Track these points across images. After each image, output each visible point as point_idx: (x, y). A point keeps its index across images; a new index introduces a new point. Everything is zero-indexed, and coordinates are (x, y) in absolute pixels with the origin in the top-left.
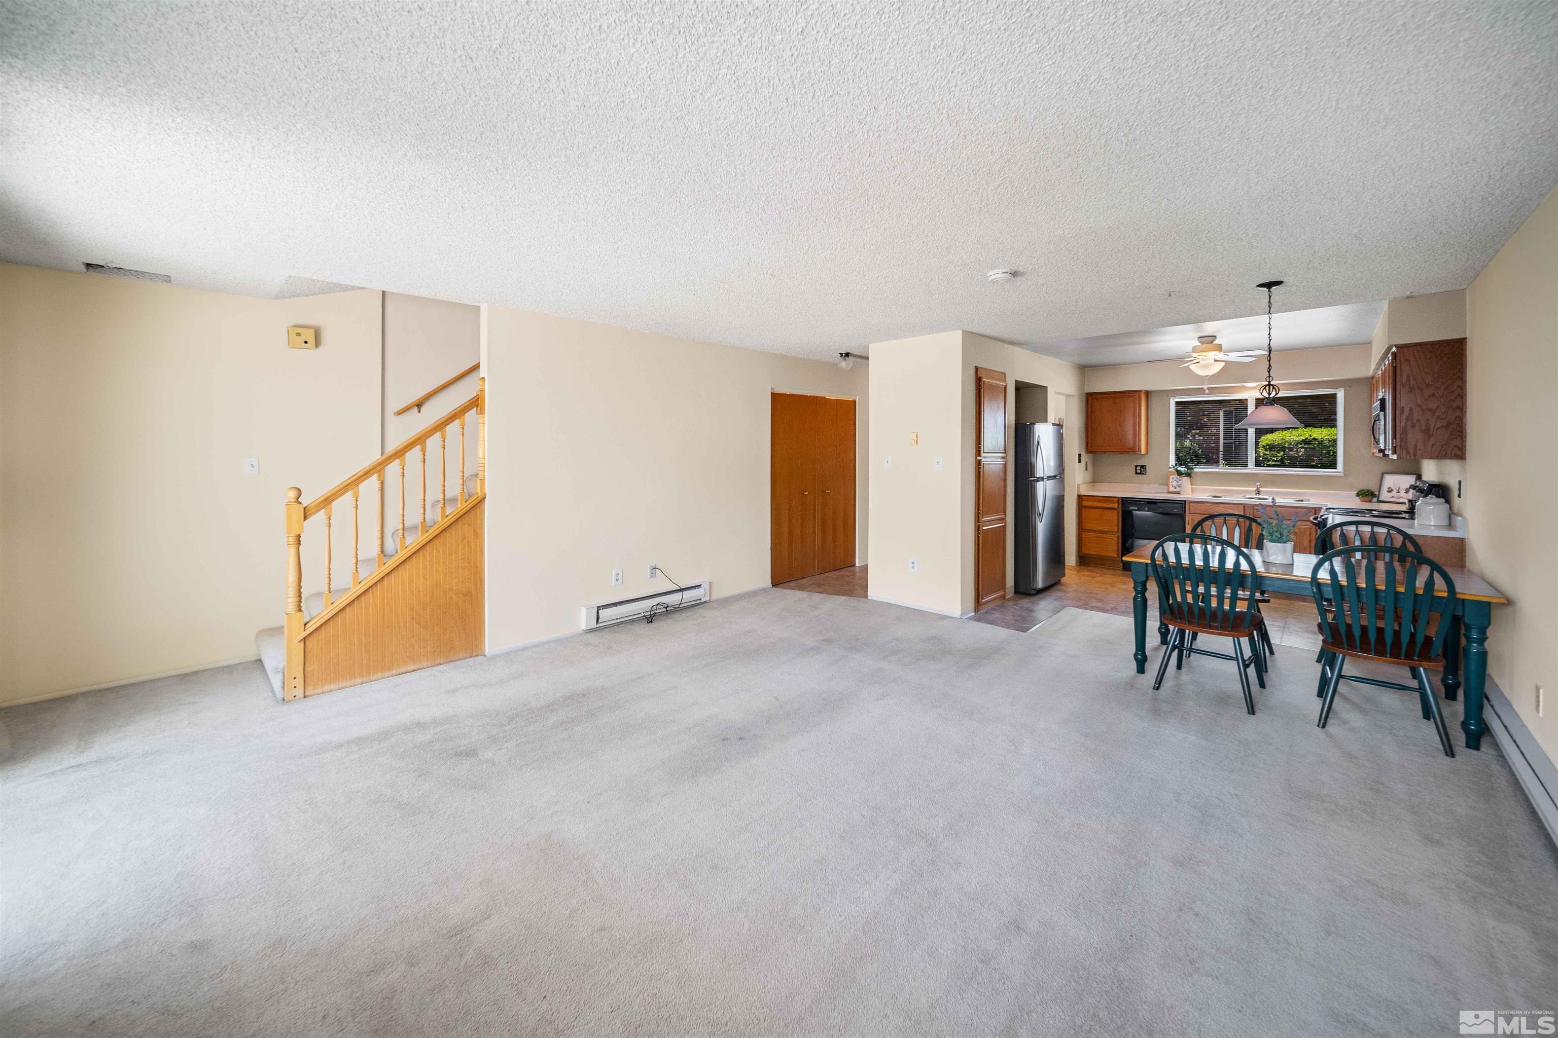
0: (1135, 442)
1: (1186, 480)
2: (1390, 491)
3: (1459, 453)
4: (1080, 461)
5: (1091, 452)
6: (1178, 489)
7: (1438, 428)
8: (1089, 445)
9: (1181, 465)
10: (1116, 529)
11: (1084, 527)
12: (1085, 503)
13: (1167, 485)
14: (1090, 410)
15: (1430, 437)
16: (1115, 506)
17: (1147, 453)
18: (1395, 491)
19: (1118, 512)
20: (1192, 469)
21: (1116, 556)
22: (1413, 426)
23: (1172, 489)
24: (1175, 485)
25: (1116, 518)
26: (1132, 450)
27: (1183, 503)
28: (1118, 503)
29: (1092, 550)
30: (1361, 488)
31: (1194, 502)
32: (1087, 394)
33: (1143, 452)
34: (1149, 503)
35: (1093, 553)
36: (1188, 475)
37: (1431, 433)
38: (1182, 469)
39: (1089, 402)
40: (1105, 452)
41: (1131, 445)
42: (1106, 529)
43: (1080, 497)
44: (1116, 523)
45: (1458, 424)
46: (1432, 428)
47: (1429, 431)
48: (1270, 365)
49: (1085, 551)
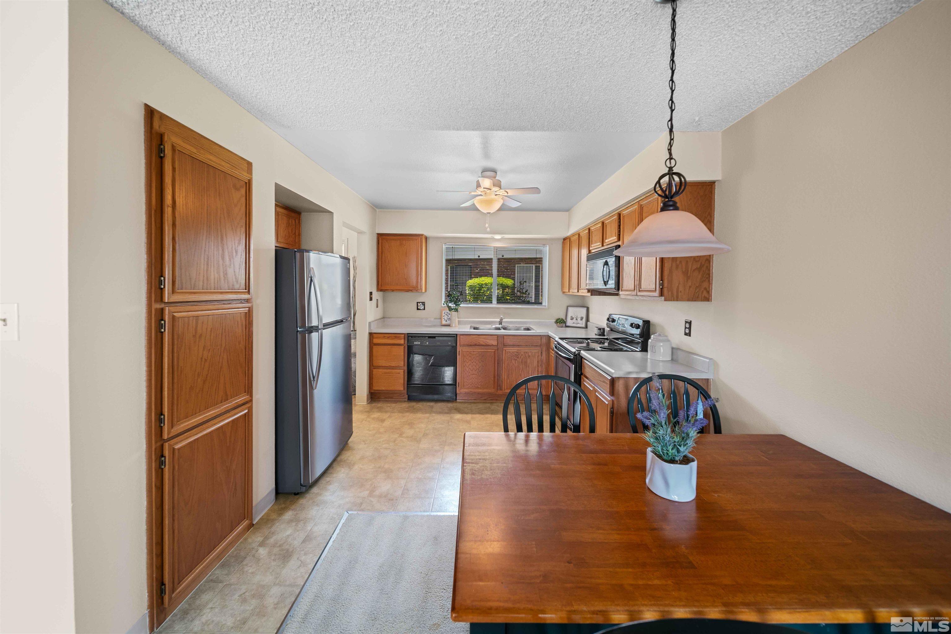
0: (417, 282)
1: (454, 313)
2: (572, 319)
3: (706, 295)
4: (371, 299)
5: (381, 290)
6: (448, 322)
7: (694, 270)
8: (380, 284)
9: (451, 301)
10: (402, 363)
11: (374, 365)
12: (375, 341)
13: (441, 319)
14: (380, 250)
15: (688, 278)
16: (402, 342)
17: (426, 291)
18: (575, 319)
19: (404, 347)
20: (459, 305)
21: (402, 389)
22: (677, 267)
23: (444, 322)
24: (446, 319)
25: (403, 353)
26: (414, 289)
27: (455, 336)
28: (404, 339)
29: (380, 386)
30: (557, 317)
31: (463, 335)
32: (378, 234)
33: (423, 291)
34: (429, 337)
35: (384, 389)
36: (456, 310)
37: (689, 275)
38: (452, 305)
39: (380, 244)
40: (393, 291)
41: (415, 284)
42: (393, 364)
43: (371, 335)
44: (403, 358)
45: (707, 267)
46: (690, 270)
47: (688, 273)
48: (672, 139)
49: (375, 388)
